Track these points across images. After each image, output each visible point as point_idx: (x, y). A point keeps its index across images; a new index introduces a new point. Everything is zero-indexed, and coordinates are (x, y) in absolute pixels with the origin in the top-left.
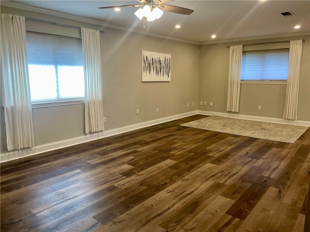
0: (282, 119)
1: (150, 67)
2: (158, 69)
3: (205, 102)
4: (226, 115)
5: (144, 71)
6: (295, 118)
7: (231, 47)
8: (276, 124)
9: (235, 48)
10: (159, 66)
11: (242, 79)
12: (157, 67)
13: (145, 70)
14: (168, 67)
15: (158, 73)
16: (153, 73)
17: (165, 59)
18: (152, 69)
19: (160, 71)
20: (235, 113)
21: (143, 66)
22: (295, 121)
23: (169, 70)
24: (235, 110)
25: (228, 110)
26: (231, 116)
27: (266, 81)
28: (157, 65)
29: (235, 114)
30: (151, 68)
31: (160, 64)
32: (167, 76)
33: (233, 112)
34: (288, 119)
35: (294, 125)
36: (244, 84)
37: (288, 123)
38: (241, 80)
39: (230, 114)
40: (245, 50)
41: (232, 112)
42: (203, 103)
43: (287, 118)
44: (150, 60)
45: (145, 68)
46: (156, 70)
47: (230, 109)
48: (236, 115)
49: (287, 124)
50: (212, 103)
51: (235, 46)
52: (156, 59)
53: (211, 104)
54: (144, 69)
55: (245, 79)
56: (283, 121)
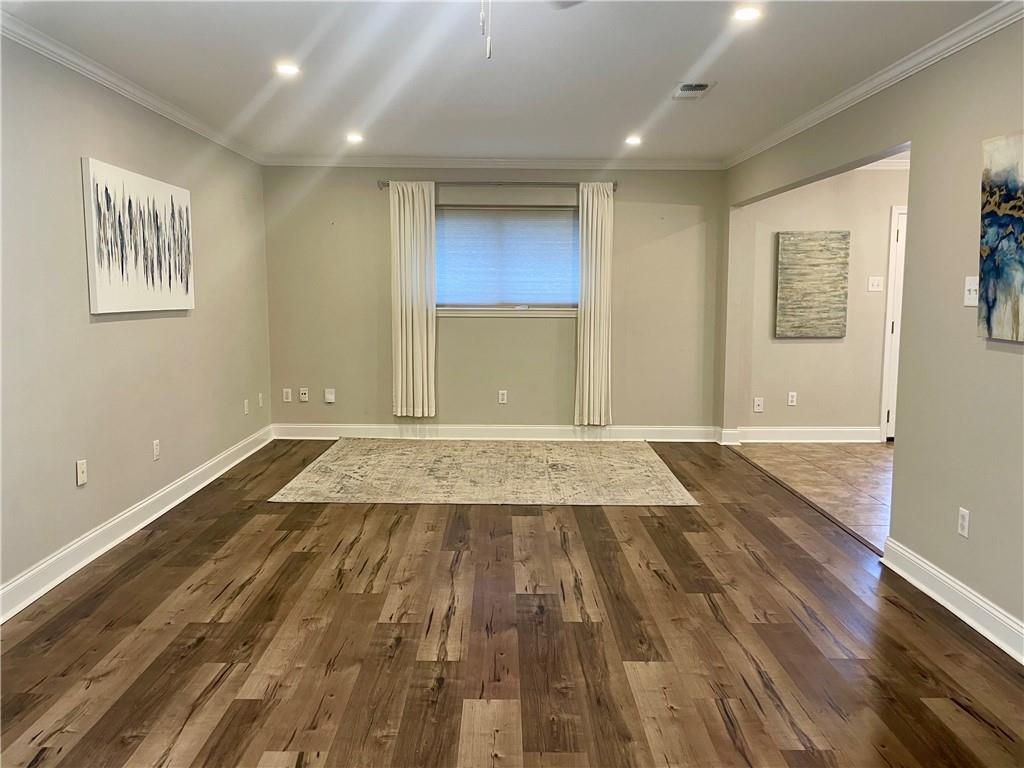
0: (571, 427)
1: (122, 239)
2: (152, 252)
3: (302, 390)
4: (390, 431)
5: (100, 262)
6: (607, 420)
7: (395, 187)
8: (562, 442)
9: (410, 191)
10: (156, 241)
11: (440, 302)
12: (149, 245)
13: (106, 257)
14: (185, 248)
15: (152, 272)
16: (135, 269)
17: (173, 210)
18: (130, 253)
19: (160, 262)
20: (423, 420)
21: (95, 235)
22: (608, 428)
23: (188, 262)
24: (426, 409)
25: (399, 415)
26: (411, 433)
27: (518, 308)
28: (146, 233)
29: (423, 426)
30: (128, 249)
31: (158, 228)
32: (181, 286)
33: (419, 418)
34: (589, 424)
35: (604, 440)
36: (448, 318)
37: (589, 437)
38: (437, 306)
39: (404, 426)
40: (441, 202)
41: (413, 417)
42: (297, 394)
43: (586, 423)
44: (119, 208)
45: (103, 246)
46: (146, 259)
47: (404, 409)
48: (427, 427)
49: (587, 440)
50: (333, 390)
51: (410, 185)
52: (144, 203)
53: (330, 397)
54: (100, 250)
55: (447, 301)
56: (574, 431)
